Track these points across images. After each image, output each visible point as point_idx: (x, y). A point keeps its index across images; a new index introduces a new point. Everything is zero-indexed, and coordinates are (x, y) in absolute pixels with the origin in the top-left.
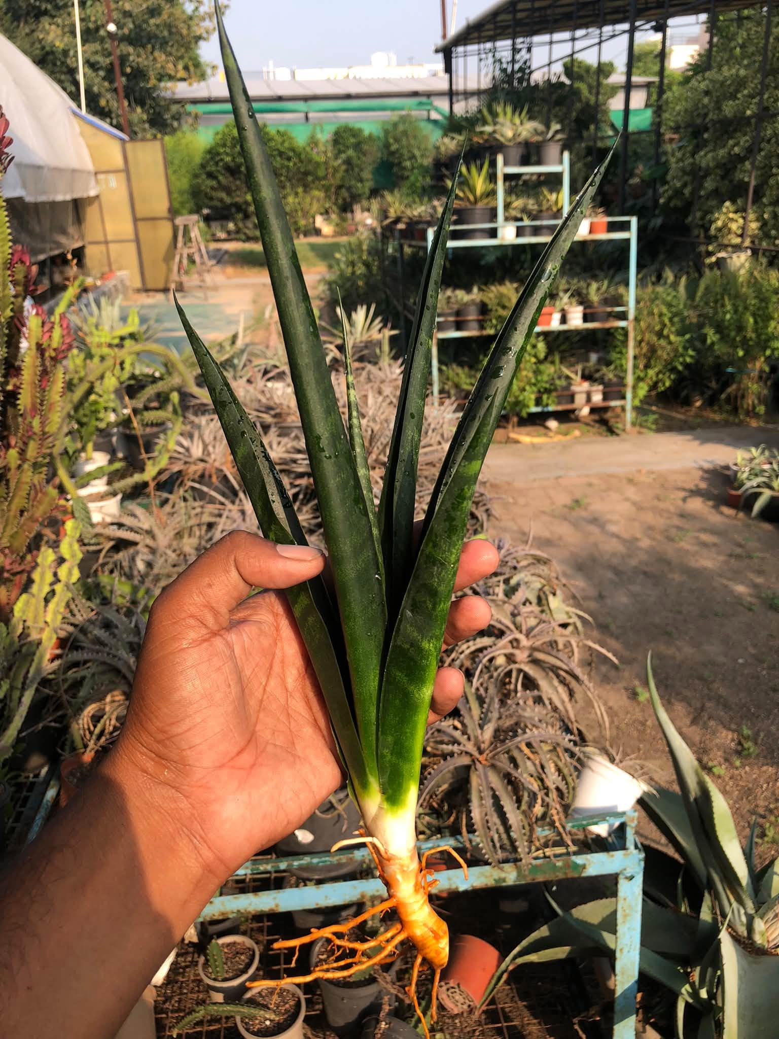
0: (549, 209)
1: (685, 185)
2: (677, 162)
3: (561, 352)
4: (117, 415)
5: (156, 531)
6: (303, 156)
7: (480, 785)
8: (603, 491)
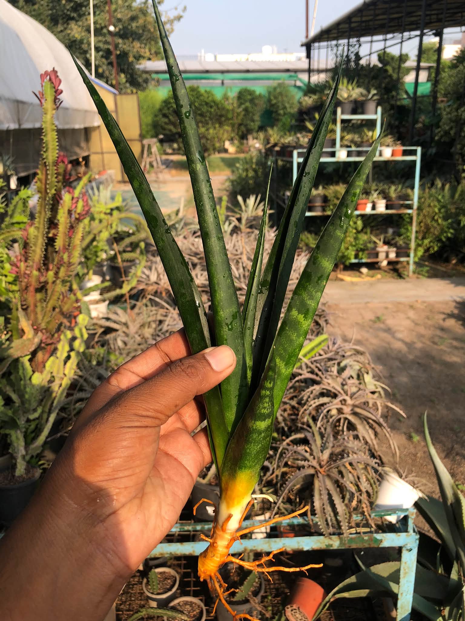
0: (368, 141)
1: (451, 128)
2: (447, 114)
3: (372, 227)
4: (107, 254)
5: (130, 324)
6: (220, 106)
7: (320, 486)
8: (394, 312)
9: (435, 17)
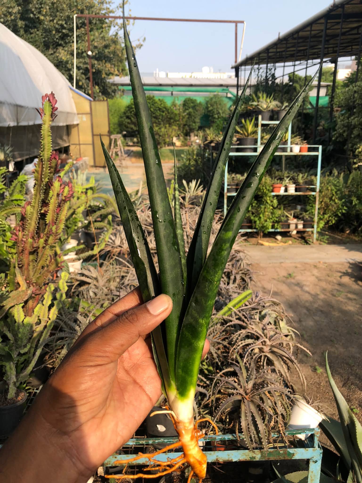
1: (344, 131)
2: (341, 121)
3: (284, 205)
4: (82, 223)
5: (99, 278)
6: (169, 111)
7: (246, 410)
8: (302, 270)
9: (331, 49)
